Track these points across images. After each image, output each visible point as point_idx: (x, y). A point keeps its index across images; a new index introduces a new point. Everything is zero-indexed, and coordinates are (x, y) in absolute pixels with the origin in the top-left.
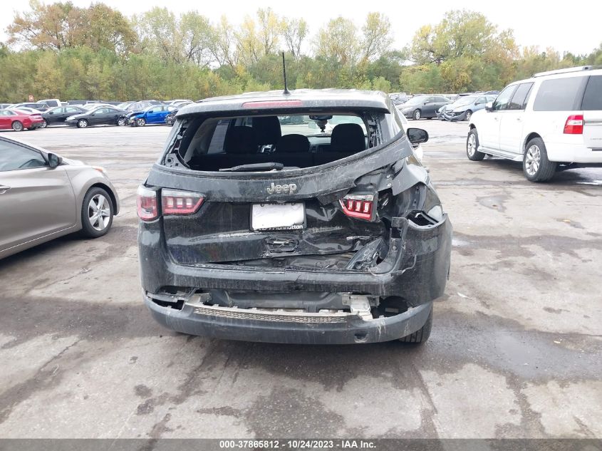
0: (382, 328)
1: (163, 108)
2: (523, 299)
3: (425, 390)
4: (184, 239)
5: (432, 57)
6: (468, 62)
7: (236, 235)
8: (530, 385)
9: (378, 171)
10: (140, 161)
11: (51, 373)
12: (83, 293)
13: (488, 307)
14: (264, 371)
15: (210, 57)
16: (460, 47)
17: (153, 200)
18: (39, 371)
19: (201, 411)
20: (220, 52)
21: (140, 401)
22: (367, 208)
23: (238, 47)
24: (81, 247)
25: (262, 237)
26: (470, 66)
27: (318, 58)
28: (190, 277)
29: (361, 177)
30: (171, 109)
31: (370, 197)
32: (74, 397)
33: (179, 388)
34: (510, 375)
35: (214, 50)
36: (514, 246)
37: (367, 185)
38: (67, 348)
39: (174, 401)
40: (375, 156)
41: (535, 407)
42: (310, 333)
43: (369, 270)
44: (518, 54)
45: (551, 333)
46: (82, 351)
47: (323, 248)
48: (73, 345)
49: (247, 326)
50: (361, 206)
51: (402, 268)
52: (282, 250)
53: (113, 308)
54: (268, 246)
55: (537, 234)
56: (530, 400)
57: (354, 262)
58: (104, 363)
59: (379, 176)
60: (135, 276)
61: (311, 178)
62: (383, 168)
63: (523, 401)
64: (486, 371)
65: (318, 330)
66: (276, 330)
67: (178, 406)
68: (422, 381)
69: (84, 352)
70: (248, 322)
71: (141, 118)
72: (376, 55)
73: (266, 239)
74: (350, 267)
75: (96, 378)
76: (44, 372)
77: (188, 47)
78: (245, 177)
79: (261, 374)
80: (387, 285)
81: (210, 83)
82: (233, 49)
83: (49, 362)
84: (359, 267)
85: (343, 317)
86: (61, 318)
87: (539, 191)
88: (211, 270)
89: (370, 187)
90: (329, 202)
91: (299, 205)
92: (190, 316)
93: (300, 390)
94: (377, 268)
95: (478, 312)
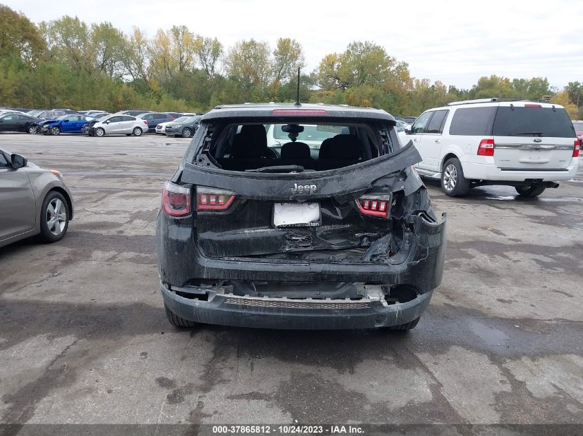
0: (399, 312)
1: (79, 117)
2: (478, 292)
3: (426, 369)
4: (213, 233)
5: (337, 83)
6: (370, 90)
7: (260, 230)
8: (508, 361)
9: (392, 175)
10: (69, 170)
11: (61, 371)
12: (62, 295)
13: (452, 299)
14: (277, 360)
15: (124, 70)
16: (363, 78)
17: (187, 197)
18: (47, 370)
19: (232, 397)
20: (134, 66)
21: (166, 392)
22: (382, 207)
23: (152, 61)
24: (40, 251)
25: (283, 233)
26: (371, 94)
27: (232, 78)
28: (221, 270)
29: (377, 180)
30: (89, 119)
31: (386, 197)
32: (97, 392)
33: (201, 378)
34: (489, 353)
35: (127, 65)
36: (455, 250)
37: (383, 187)
38: (68, 347)
39: (200, 390)
40: (390, 162)
41: (520, 378)
42: (337, 319)
43: (386, 262)
44: (411, 85)
45: (509, 319)
46: (86, 349)
47: (335, 243)
48: (73, 344)
49: (278, 314)
50: (377, 205)
51: (416, 259)
52: (300, 245)
53: (101, 308)
54: (287, 241)
55: (470, 240)
56: (513, 372)
57: (370, 254)
58: (115, 359)
59: (393, 179)
60: (111, 278)
61: (330, 180)
62: (396, 172)
63: (506, 372)
64: (469, 351)
65: (344, 316)
66: (306, 317)
67: (207, 394)
68: (420, 362)
69: (88, 350)
70: (279, 310)
71: (56, 126)
72: (287, 79)
73: (286, 235)
74: (367, 259)
75: (112, 374)
76: (53, 370)
77: (100, 58)
78: (272, 178)
79: (275, 363)
80: (402, 274)
81: (124, 96)
82: (147, 63)
83: (55, 361)
84: (375, 259)
85: (367, 303)
86: (48, 320)
87: (459, 204)
88: (240, 263)
89: (385, 188)
90: (346, 201)
91: (315, 204)
92: (219, 307)
93: (317, 374)
94: (392, 260)
95: (446, 304)
